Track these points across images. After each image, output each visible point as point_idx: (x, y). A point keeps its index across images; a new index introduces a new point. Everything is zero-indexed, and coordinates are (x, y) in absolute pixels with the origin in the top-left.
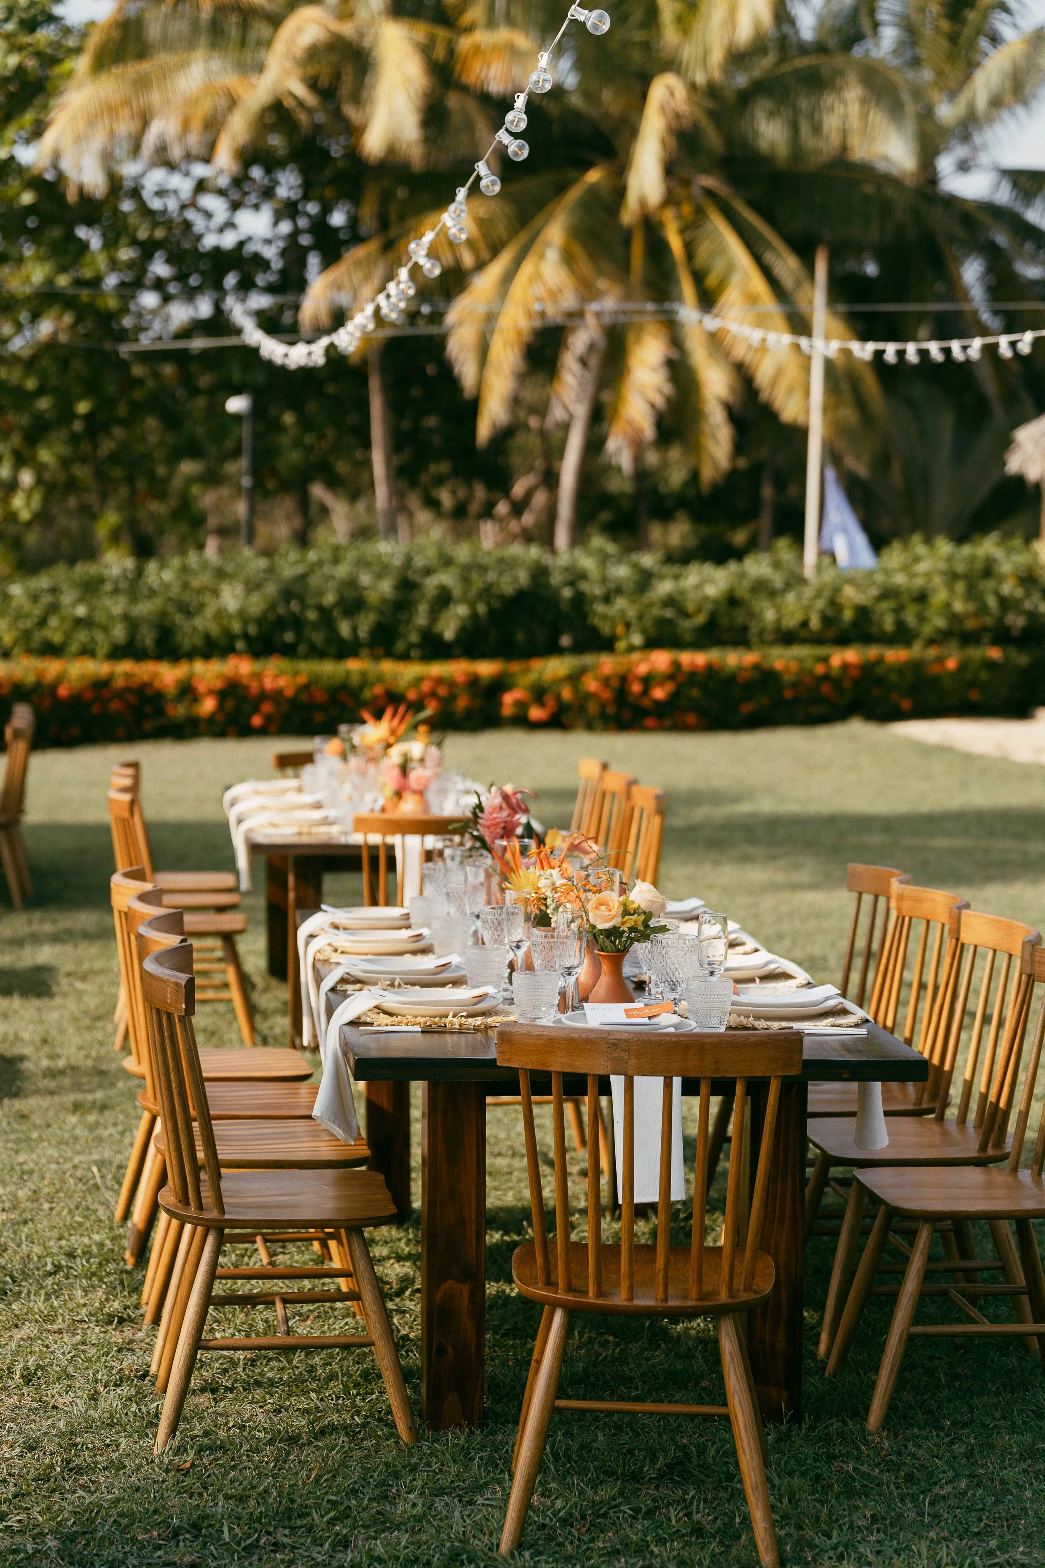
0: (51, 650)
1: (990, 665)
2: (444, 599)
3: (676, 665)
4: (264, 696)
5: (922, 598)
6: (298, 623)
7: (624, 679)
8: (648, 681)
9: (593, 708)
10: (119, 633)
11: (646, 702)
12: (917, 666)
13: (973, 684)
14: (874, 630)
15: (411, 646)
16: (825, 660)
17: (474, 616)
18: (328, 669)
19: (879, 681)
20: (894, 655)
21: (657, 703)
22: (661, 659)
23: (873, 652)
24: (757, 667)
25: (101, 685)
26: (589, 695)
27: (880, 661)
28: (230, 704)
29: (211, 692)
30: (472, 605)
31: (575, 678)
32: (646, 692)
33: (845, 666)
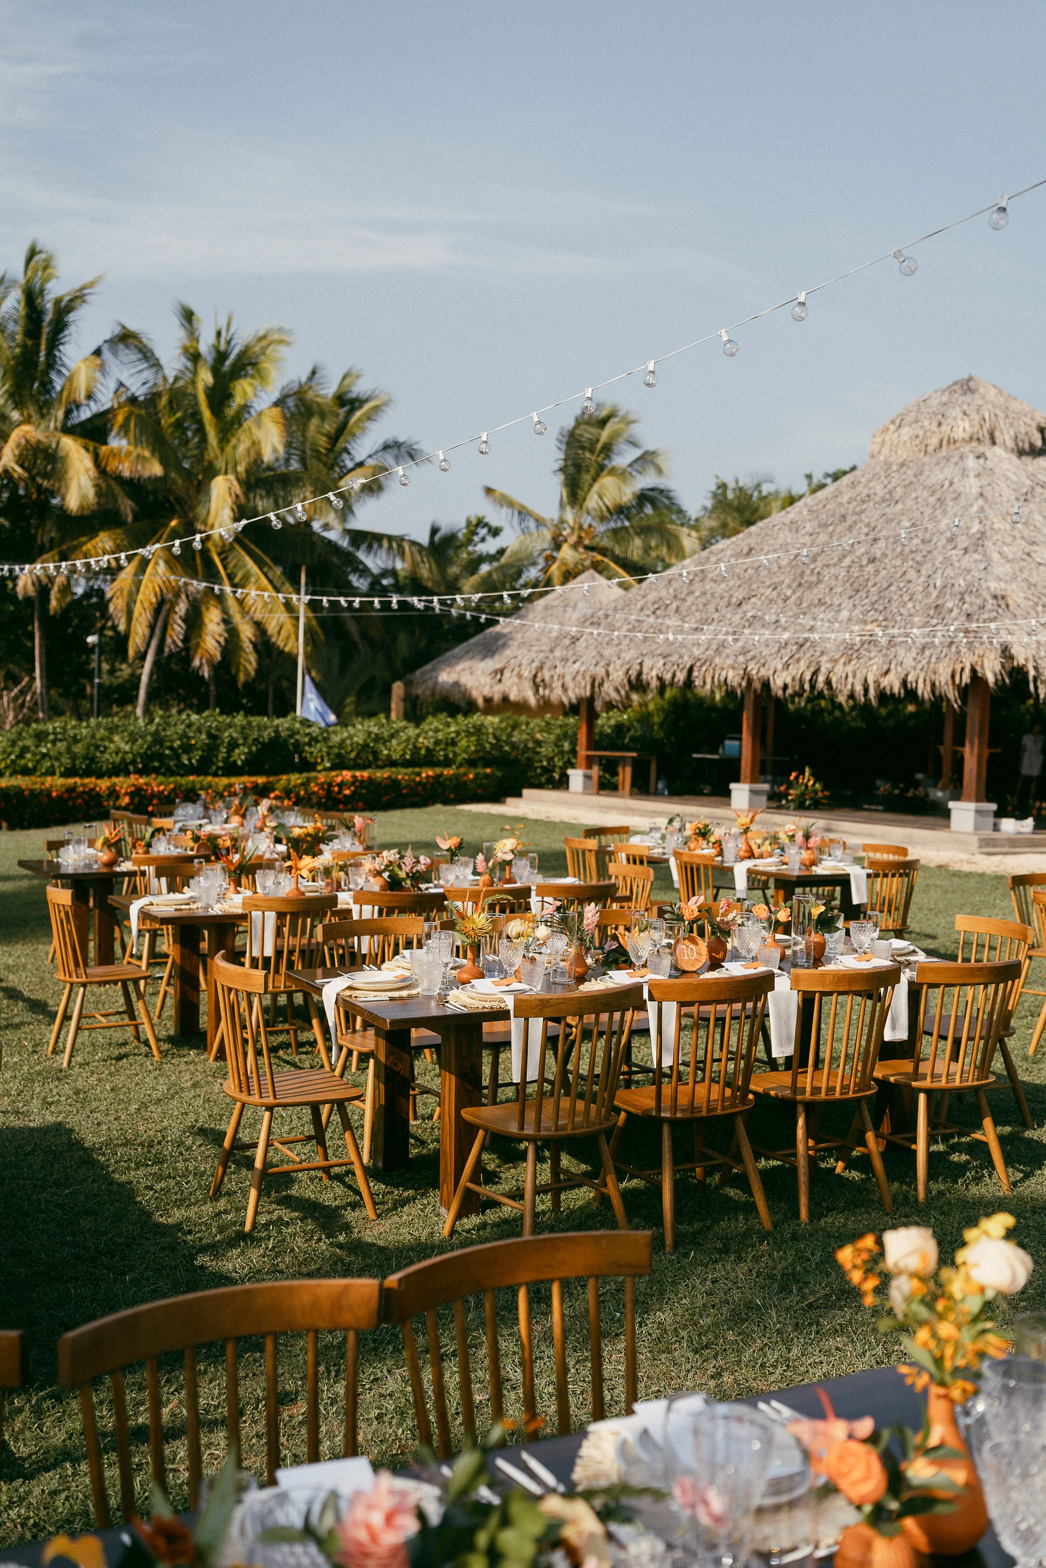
0: (26, 772)
1: (487, 776)
2: (233, 745)
3: (354, 777)
4: (153, 795)
5: (454, 743)
6: (160, 757)
7: (330, 785)
8: (341, 785)
9: (314, 799)
10: (66, 760)
11: (341, 796)
12: (456, 777)
13: (480, 786)
14: (435, 759)
15: (219, 768)
16: (419, 774)
17: (251, 752)
18: (183, 781)
19: (441, 785)
20: (448, 772)
21: (345, 796)
22: (347, 775)
23: (438, 770)
24: (389, 777)
25: (71, 790)
26: (314, 793)
27: (441, 775)
28: (136, 800)
29: (126, 794)
30: (249, 747)
31: (306, 784)
32: (340, 792)
33: (428, 777)
